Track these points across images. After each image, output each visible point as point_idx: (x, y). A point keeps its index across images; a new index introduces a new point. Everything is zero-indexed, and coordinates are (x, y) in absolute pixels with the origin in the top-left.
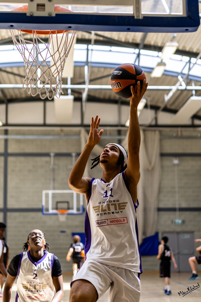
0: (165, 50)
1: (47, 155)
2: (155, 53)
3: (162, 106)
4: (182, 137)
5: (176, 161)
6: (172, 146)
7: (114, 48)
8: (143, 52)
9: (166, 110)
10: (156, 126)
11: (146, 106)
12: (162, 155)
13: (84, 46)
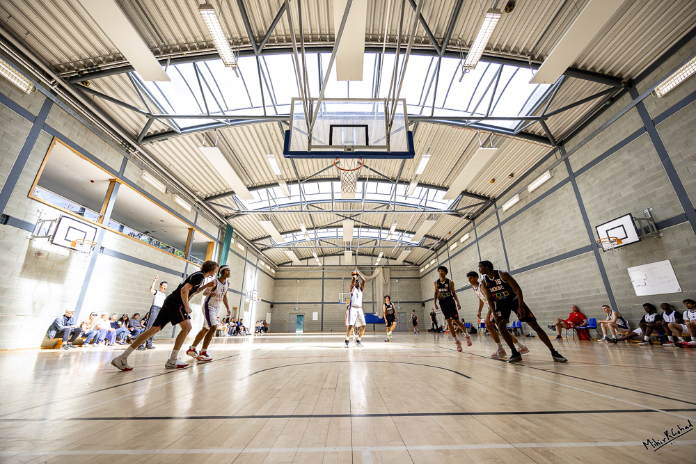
0: (391, 230)
1: (341, 278)
2: (387, 231)
3: (390, 257)
4: (399, 270)
5: (397, 281)
6: (395, 274)
7: (370, 230)
8: (383, 231)
9: (391, 258)
10: (388, 265)
11: (383, 257)
12: (391, 278)
13: (357, 229)
